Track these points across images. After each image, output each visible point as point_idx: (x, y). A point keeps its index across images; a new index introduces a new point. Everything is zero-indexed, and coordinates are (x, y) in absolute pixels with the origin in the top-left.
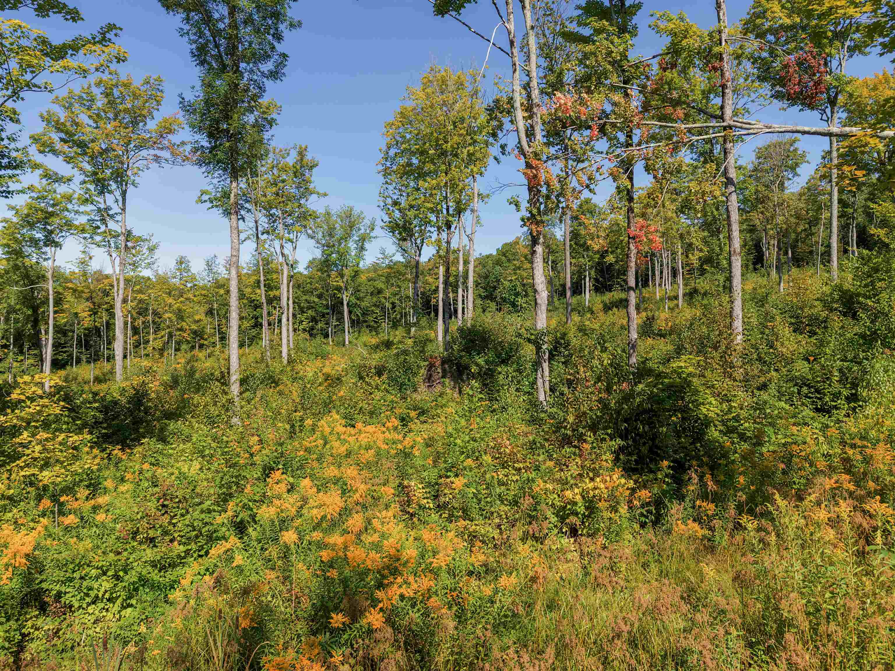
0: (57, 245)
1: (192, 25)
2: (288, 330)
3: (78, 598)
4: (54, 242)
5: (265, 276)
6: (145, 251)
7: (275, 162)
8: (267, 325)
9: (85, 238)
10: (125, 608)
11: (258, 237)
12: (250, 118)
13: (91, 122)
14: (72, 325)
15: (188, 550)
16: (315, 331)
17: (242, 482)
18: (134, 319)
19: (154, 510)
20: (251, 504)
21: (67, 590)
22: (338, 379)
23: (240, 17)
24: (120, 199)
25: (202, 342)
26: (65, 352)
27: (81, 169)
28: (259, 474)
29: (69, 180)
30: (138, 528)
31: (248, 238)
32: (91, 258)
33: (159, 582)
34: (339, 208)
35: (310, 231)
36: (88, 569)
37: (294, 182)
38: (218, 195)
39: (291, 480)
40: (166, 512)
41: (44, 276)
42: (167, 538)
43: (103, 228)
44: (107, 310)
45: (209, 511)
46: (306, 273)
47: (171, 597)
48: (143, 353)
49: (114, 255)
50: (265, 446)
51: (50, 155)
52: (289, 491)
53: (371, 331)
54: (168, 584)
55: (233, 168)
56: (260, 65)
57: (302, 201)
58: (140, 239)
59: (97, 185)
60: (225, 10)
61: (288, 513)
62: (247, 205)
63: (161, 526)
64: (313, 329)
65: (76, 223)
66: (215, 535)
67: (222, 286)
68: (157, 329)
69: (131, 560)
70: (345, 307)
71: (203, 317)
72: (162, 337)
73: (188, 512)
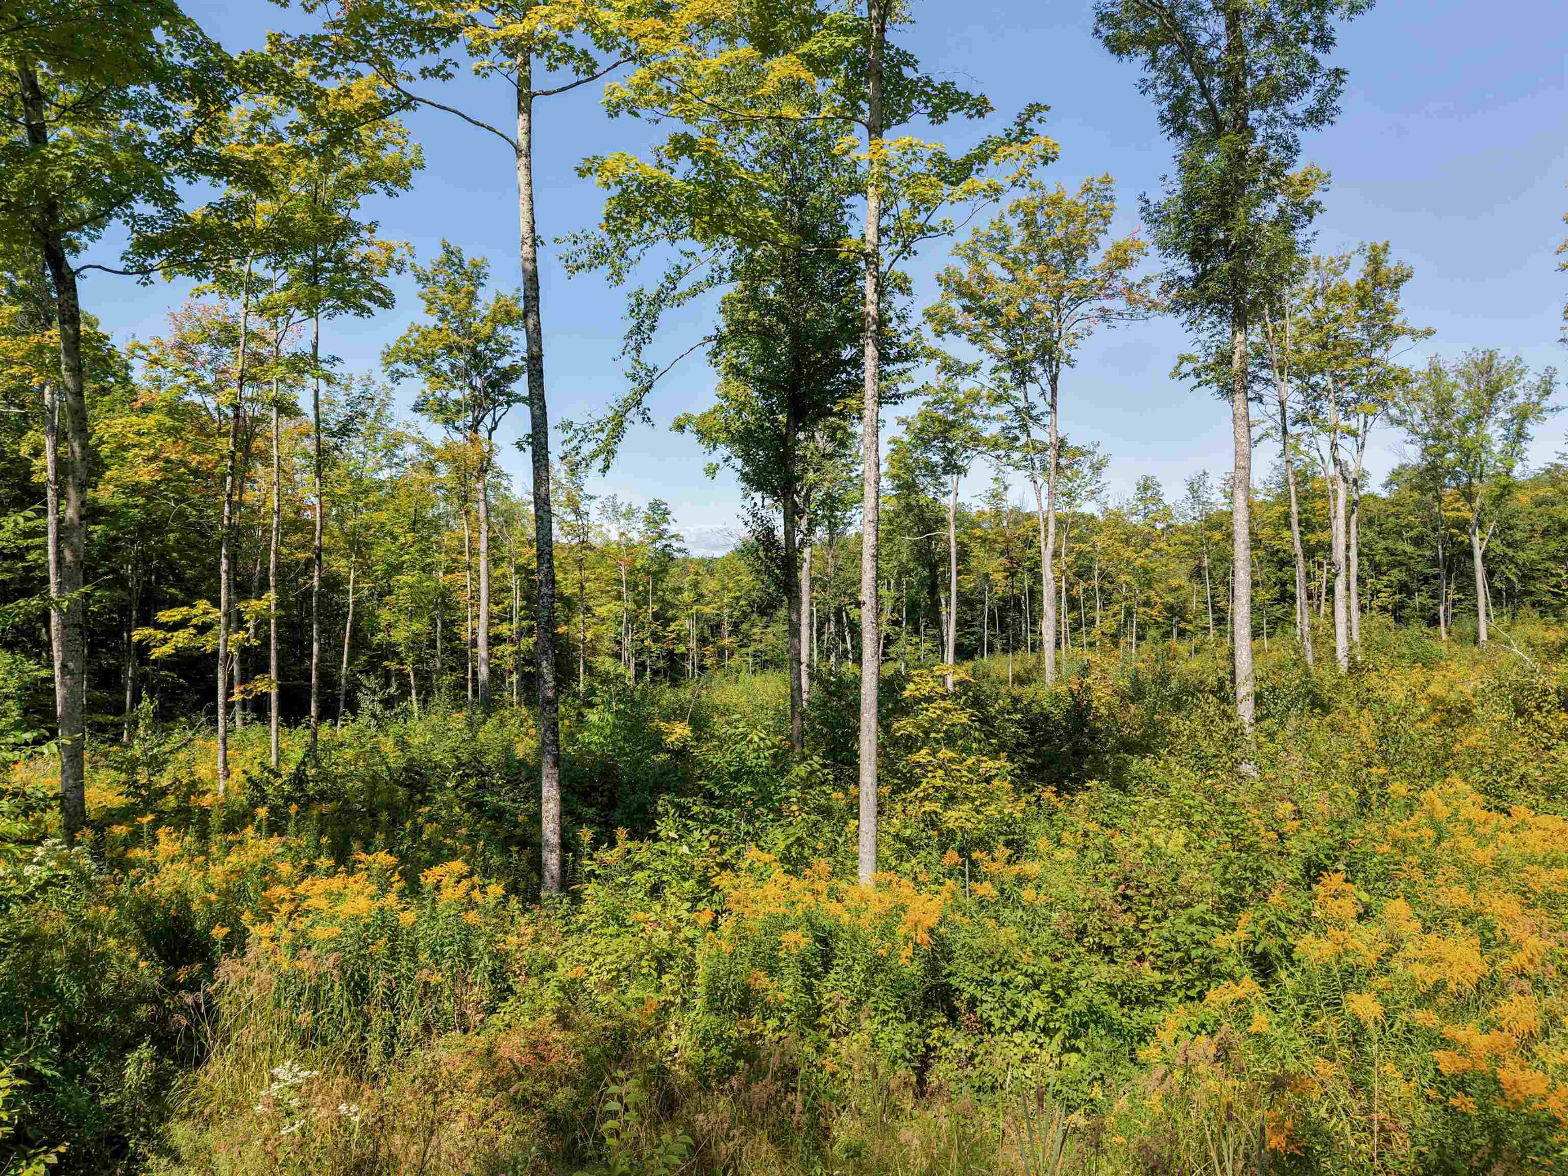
0: (960, 470)
1: (1161, 70)
2: (1348, 608)
3: (1000, 1013)
4: (955, 466)
5: (1300, 504)
6: (1086, 471)
7: (1319, 285)
8: (1304, 597)
9: (998, 457)
10: (1068, 1051)
11: (1285, 432)
12: (1270, 210)
13: (1005, 274)
14: (982, 593)
15: (1168, 981)
16: (1408, 611)
17: (1265, 883)
18: (1071, 585)
19: (1110, 902)
20: (1282, 925)
21: (985, 998)
22: (1464, 711)
23: (1247, 27)
24: (1048, 389)
25: (1183, 625)
26: (973, 634)
27: (991, 350)
28: (1297, 874)
29: (976, 369)
30: (1085, 925)
31: (1267, 435)
32: (1006, 488)
33: (1121, 1024)
34: (1462, 356)
35: (1394, 412)
36: (1013, 973)
37: (1359, 319)
38: (1211, 360)
39: (1365, 897)
40: (1129, 909)
41: (943, 520)
42: (1133, 953)
43: (1023, 439)
44: (1031, 570)
45: (1204, 923)
46: (1384, 494)
47: (1142, 1054)
48: (1085, 640)
49: (1040, 481)
50: (1309, 824)
51: (949, 336)
52: (1360, 918)
53: (1543, 614)
54: (1135, 1032)
55: (1238, 308)
56: (1288, 105)
57: (1377, 354)
58: (1079, 452)
59: (1014, 372)
60: (1218, 24)
61: (1359, 960)
62: (1264, 373)
63: (1121, 930)
64: (1402, 608)
65: (986, 434)
66: (1214, 967)
67: (1218, 526)
68: (1107, 602)
69: (1076, 974)
70: (1478, 562)
71: (1183, 581)
72: (1115, 615)
73: (1165, 916)
